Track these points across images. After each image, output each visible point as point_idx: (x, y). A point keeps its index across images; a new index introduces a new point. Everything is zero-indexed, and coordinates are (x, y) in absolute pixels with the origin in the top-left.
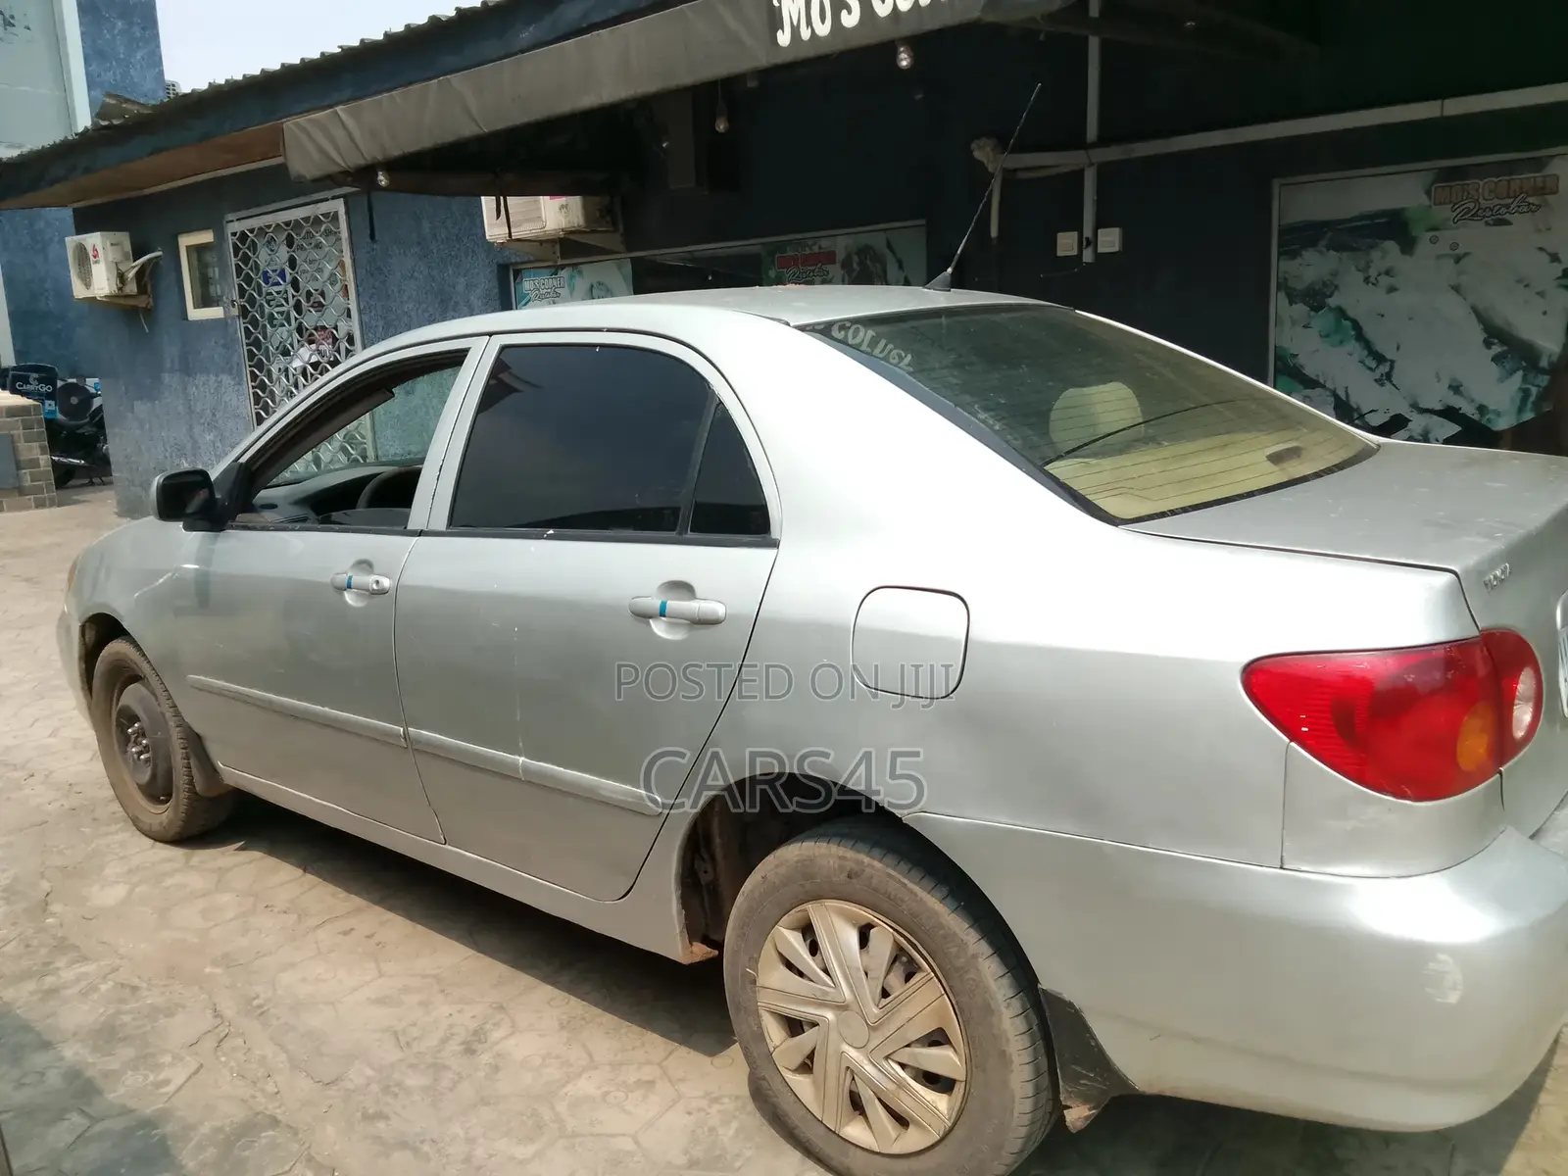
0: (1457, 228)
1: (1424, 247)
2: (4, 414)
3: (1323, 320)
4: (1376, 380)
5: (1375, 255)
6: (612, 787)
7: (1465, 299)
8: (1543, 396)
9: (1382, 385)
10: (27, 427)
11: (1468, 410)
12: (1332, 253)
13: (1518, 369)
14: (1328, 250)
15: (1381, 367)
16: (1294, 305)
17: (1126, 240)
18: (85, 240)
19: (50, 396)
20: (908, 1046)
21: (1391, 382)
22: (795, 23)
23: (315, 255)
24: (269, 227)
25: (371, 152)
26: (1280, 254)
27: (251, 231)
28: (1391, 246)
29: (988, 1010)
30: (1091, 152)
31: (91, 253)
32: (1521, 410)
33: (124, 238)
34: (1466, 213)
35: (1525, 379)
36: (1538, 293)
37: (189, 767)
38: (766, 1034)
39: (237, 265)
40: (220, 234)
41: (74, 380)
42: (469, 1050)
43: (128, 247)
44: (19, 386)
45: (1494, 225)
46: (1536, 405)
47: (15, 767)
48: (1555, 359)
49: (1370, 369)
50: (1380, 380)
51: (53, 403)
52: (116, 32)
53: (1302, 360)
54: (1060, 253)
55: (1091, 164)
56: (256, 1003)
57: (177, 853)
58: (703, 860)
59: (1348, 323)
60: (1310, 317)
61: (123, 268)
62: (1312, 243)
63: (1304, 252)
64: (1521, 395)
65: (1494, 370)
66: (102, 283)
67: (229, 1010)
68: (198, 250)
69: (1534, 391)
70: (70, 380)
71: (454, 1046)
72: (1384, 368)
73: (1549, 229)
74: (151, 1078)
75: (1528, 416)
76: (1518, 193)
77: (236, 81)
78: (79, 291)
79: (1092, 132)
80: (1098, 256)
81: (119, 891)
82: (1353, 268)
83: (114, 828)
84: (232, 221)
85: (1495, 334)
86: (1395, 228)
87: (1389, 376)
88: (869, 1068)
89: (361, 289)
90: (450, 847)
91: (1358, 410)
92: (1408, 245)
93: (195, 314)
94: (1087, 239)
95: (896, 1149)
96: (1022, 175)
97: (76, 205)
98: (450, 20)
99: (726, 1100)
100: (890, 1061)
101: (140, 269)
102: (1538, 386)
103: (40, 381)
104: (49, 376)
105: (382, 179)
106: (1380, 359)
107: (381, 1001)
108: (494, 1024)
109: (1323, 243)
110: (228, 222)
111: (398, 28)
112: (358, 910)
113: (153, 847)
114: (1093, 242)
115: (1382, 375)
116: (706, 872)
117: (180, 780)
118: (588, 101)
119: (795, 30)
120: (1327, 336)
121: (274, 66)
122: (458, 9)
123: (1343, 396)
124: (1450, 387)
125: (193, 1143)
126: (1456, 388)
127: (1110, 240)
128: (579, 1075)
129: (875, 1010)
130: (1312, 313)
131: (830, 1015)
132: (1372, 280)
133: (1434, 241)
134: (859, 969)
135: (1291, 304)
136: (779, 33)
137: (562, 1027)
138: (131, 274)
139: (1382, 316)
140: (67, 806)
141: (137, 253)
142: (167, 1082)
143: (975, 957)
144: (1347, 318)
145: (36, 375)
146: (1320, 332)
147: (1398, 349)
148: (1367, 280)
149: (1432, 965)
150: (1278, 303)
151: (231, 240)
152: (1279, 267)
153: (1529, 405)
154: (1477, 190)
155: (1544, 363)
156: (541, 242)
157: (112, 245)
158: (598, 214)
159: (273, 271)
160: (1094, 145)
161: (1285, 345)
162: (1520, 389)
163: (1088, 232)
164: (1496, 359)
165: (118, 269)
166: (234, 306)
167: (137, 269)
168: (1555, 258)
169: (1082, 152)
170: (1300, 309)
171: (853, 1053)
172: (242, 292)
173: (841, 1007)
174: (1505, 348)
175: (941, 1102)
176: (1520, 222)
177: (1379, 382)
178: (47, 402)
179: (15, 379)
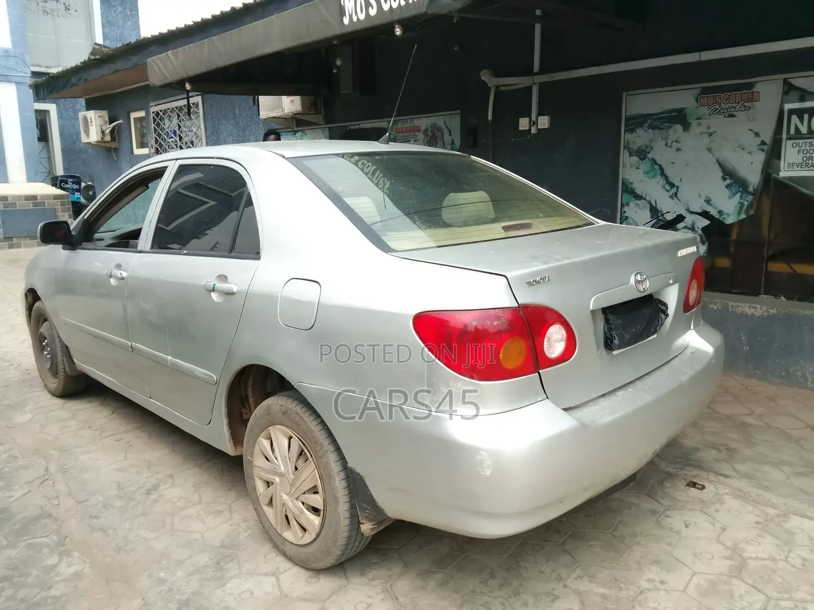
0: (710, 118)
1: (695, 128)
2: (52, 198)
3: (645, 165)
4: (670, 196)
5: (671, 131)
6: (199, 371)
7: (713, 155)
8: (750, 206)
9: (673, 199)
10: (63, 204)
11: (714, 213)
12: (650, 130)
13: (739, 192)
14: (648, 129)
15: (673, 190)
16: (632, 157)
17: (552, 122)
18: (87, 114)
19: (78, 190)
20: (304, 493)
21: (677, 197)
22: (351, 14)
23: (188, 124)
24: (168, 109)
25: (181, 74)
26: (625, 131)
27: (161, 111)
28: (679, 127)
29: (330, 476)
30: (534, 77)
31: (89, 121)
32: (739, 213)
33: (105, 113)
34: (715, 111)
35: (741, 197)
36: (749, 153)
37: (63, 361)
38: (257, 489)
39: (154, 128)
40: (148, 113)
41: (90, 183)
42: (148, 493)
43: (107, 119)
44: (63, 185)
45: (728, 117)
46: (747, 212)
47: (6, 361)
48: (755, 187)
49: (668, 191)
50: (672, 196)
51: (79, 193)
52: (118, 12)
53: (635, 186)
54: (520, 128)
55: (535, 84)
56: (65, 467)
57: (59, 402)
58: (245, 408)
59: (657, 167)
60: (639, 163)
61: (104, 128)
62: (641, 125)
63: (637, 130)
64: (740, 205)
65: (727, 192)
66: (94, 136)
67: (52, 469)
68: (139, 120)
69: (746, 203)
70: (89, 183)
71: (143, 491)
72: (674, 190)
73: (754, 120)
74: (7, 494)
75: (743, 216)
76: (740, 101)
77: (148, 38)
78: (84, 139)
79: (536, 67)
80: (539, 130)
81: (29, 416)
82: (660, 138)
83: (38, 389)
84: (153, 106)
85: (728, 173)
86: (680, 118)
87: (676, 194)
88: (290, 503)
89: (208, 141)
90: (152, 400)
91: (661, 211)
92: (686, 126)
93: (138, 151)
94: (533, 121)
95: (300, 543)
96: (502, 89)
97: (87, 97)
98: (240, 9)
99: (250, 521)
100: (298, 501)
101: (112, 129)
102: (748, 201)
103: (73, 183)
104: (78, 181)
105: (188, 86)
106: (672, 185)
107: (119, 470)
108: (165, 483)
109: (646, 125)
110: (151, 107)
111: (218, 13)
112: (129, 431)
113: (51, 398)
114: (535, 123)
115: (673, 194)
116: (247, 414)
117: (61, 367)
118: (268, 49)
119: (351, 17)
120: (647, 173)
121: (165, 31)
122: (243, 3)
123: (654, 204)
124: (705, 201)
125: (12, 522)
126: (708, 201)
127: (544, 122)
128: (191, 506)
129: (292, 476)
130: (641, 161)
131: (277, 479)
132: (669, 144)
133: (699, 125)
134: (286, 457)
135: (630, 156)
136: (344, 17)
137: (194, 486)
138: (108, 131)
139: (674, 163)
140: (21, 379)
141: (111, 121)
142: (12, 496)
143: (326, 451)
144: (656, 164)
145: (71, 180)
146: (643, 171)
147: (681, 181)
148: (666, 145)
149: (479, 457)
150: (624, 156)
151: (152, 115)
152: (625, 137)
153: (743, 211)
154: (720, 99)
155: (751, 189)
156: (286, 119)
157: (99, 117)
158: (309, 105)
159: (171, 131)
160: (537, 74)
161: (627, 178)
162: (739, 202)
163: (534, 118)
164: (727, 186)
165: (101, 129)
166: (152, 148)
167: (110, 129)
168: (757, 135)
169: (530, 77)
170: (635, 159)
171: (285, 497)
172: (157, 141)
173: (281, 475)
174: (732, 181)
175: (316, 520)
176: (741, 116)
177: (671, 197)
178: (76, 193)
179: (61, 181)
